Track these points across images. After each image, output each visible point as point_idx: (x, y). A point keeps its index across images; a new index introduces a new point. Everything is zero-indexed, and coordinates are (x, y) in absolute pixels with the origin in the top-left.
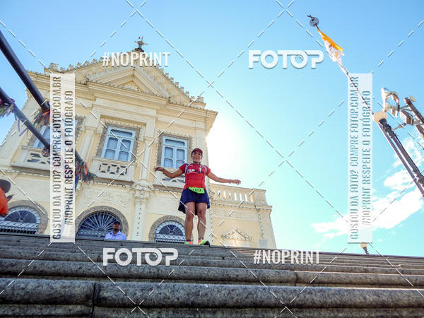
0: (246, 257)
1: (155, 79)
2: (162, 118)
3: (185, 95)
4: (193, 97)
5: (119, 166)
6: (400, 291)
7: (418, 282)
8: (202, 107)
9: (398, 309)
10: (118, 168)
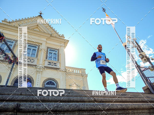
0: (78, 93)
1: (46, 27)
2: (48, 42)
3: (57, 33)
4: (60, 35)
5: (31, 59)
6: (129, 104)
7: (135, 101)
8: (63, 38)
9: (128, 110)
10: (31, 60)
